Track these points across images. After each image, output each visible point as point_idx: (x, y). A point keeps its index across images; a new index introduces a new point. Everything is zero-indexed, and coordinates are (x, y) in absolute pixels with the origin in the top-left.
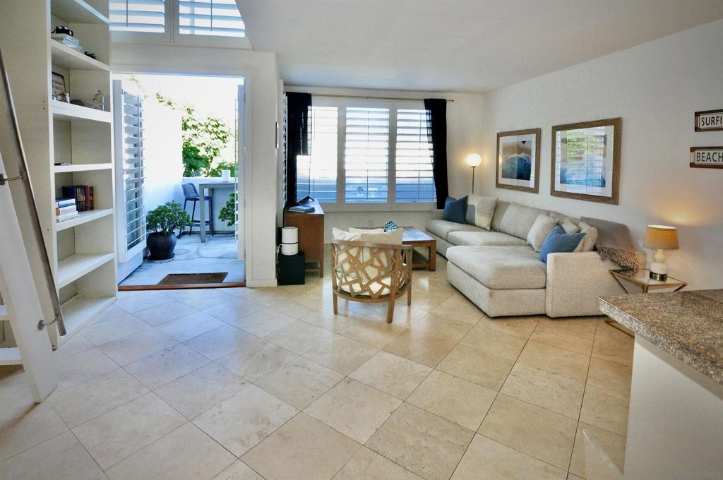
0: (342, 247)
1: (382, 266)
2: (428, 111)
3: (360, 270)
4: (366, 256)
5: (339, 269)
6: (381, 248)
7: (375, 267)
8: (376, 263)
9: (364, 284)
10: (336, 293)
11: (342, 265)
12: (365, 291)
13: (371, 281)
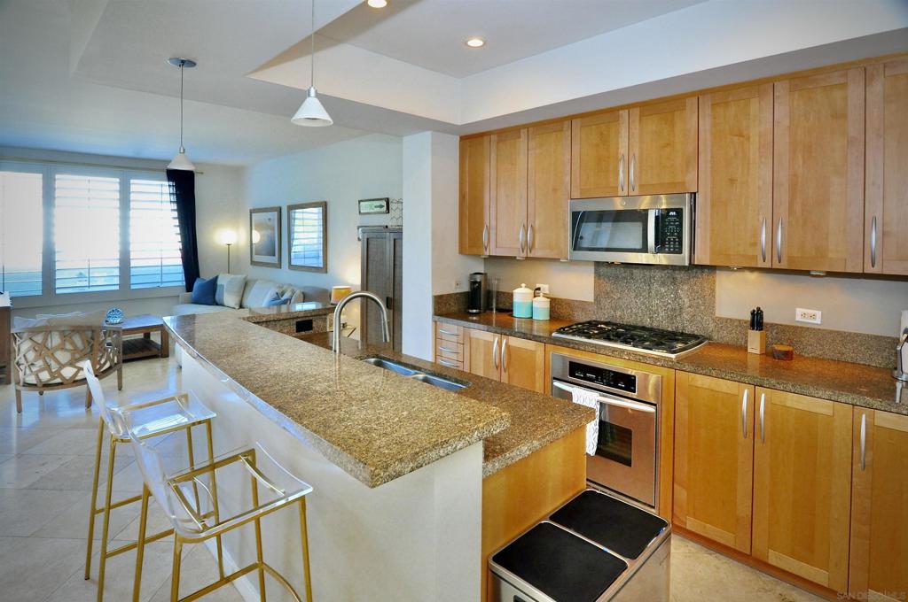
0: (25, 335)
1: (76, 349)
2: (171, 183)
3: (48, 356)
4: (56, 340)
5: (23, 361)
6: (73, 331)
7: (67, 350)
8: (68, 346)
9: (53, 371)
10: (19, 388)
11: (24, 356)
12: (55, 378)
13: (62, 366)
